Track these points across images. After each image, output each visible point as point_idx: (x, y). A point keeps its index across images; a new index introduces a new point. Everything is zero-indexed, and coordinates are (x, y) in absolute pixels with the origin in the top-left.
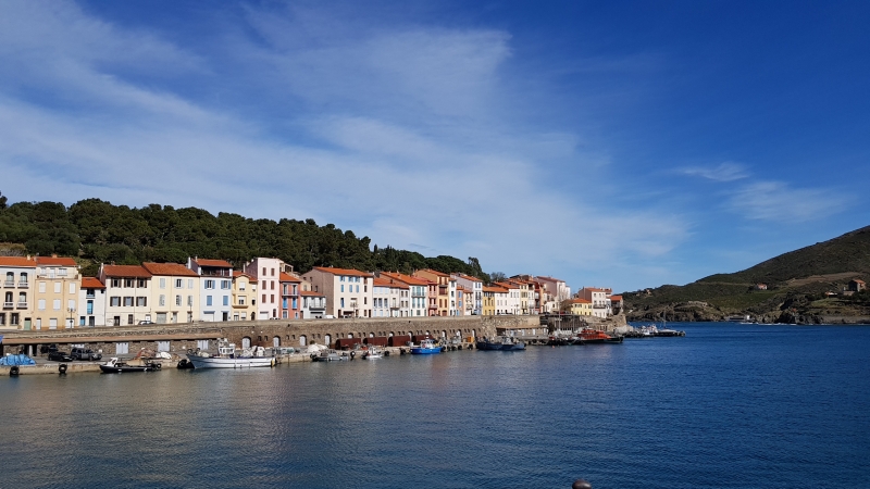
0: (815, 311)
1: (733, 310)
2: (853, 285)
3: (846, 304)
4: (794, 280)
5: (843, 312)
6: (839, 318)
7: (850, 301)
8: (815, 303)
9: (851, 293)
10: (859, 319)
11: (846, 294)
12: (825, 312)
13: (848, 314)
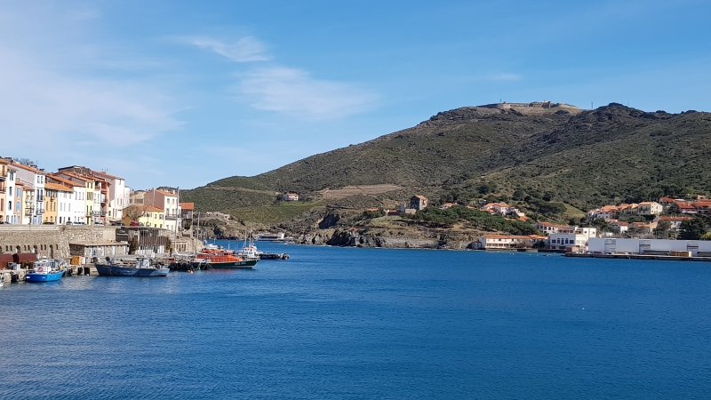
0: (376, 231)
1: (261, 225)
2: (414, 202)
3: (409, 223)
4: (327, 190)
5: (406, 233)
6: (402, 241)
7: (412, 221)
8: (375, 221)
9: (413, 211)
10: (423, 242)
11: (408, 211)
12: (387, 232)
13: (412, 236)
